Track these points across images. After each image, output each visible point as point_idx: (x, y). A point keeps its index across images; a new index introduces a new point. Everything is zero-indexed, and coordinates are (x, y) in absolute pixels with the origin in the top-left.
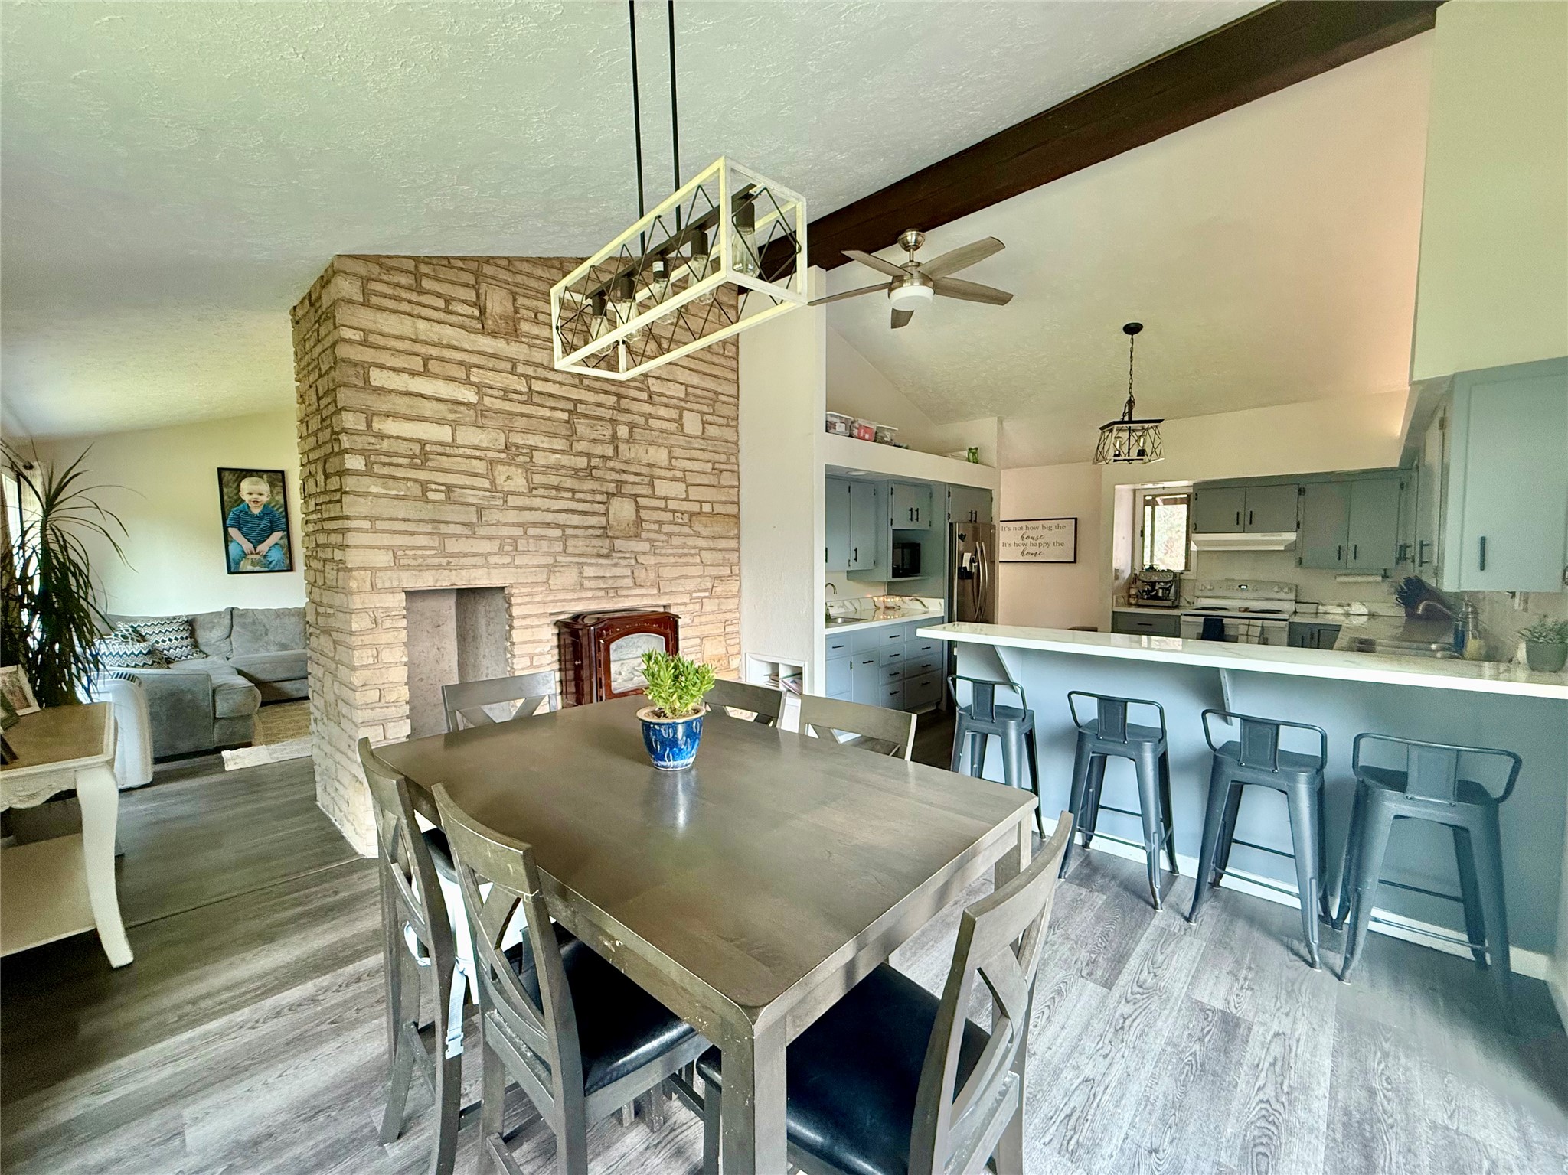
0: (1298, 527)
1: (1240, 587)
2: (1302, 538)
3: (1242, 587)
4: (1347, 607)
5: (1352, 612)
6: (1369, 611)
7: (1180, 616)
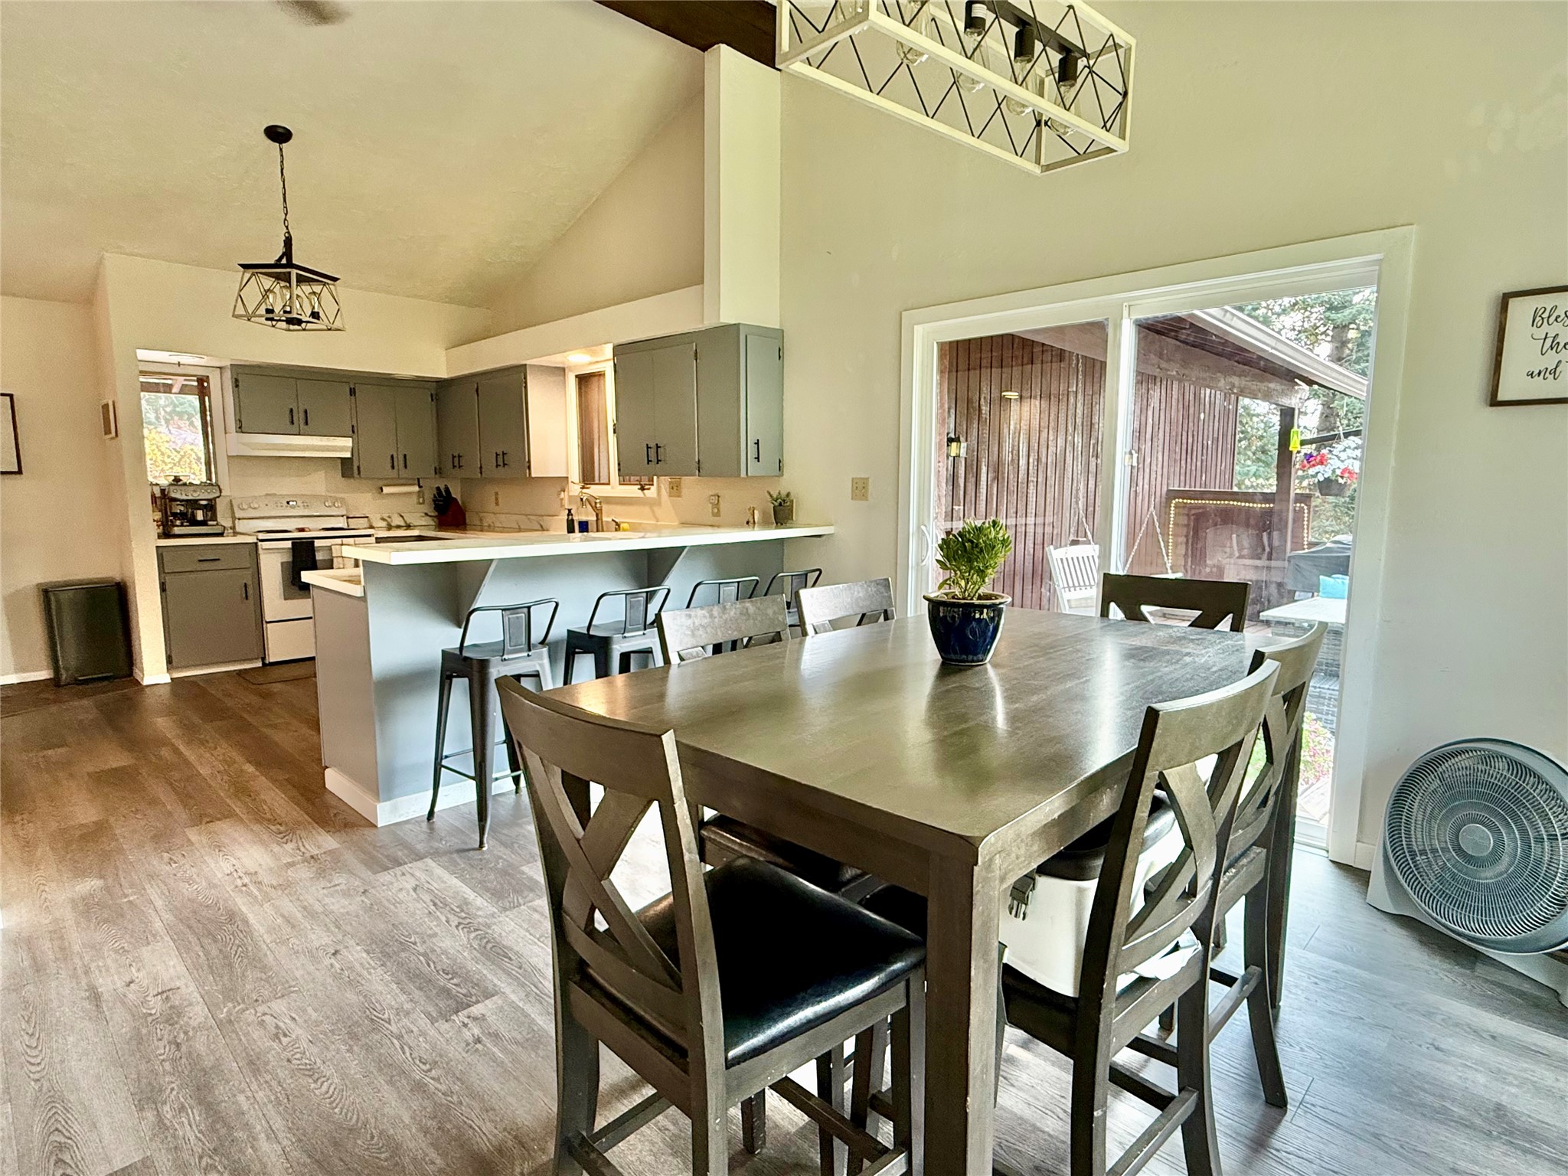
0: (353, 432)
1: (288, 503)
3: (291, 503)
4: (389, 520)
5: (393, 524)
6: (406, 522)
7: (256, 543)
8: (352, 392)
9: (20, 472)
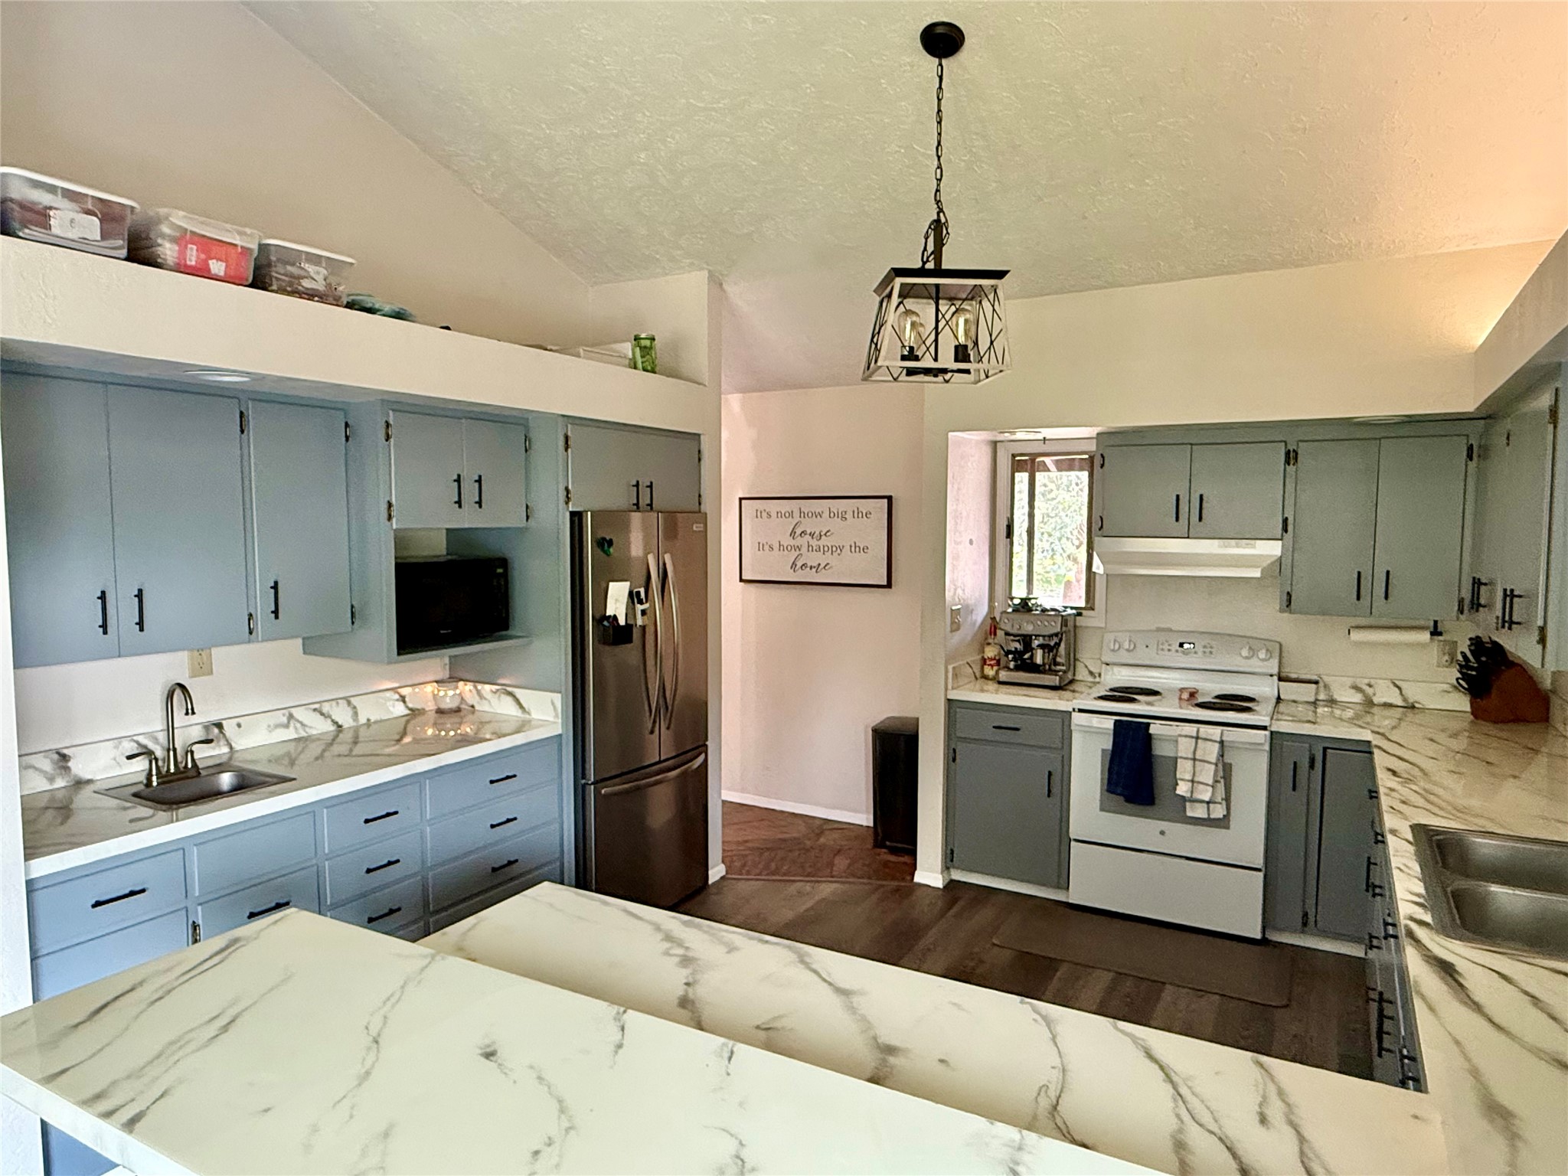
0: (1285, 529)
1: (1181, 645)
2: (1291, 550)
3: (1186, 646)
4: (1369, 691)
5: (1376, 700)
6: (1405, 700)
7: (1071, 713)
8: (1291, 457)
9: (889, 585)
